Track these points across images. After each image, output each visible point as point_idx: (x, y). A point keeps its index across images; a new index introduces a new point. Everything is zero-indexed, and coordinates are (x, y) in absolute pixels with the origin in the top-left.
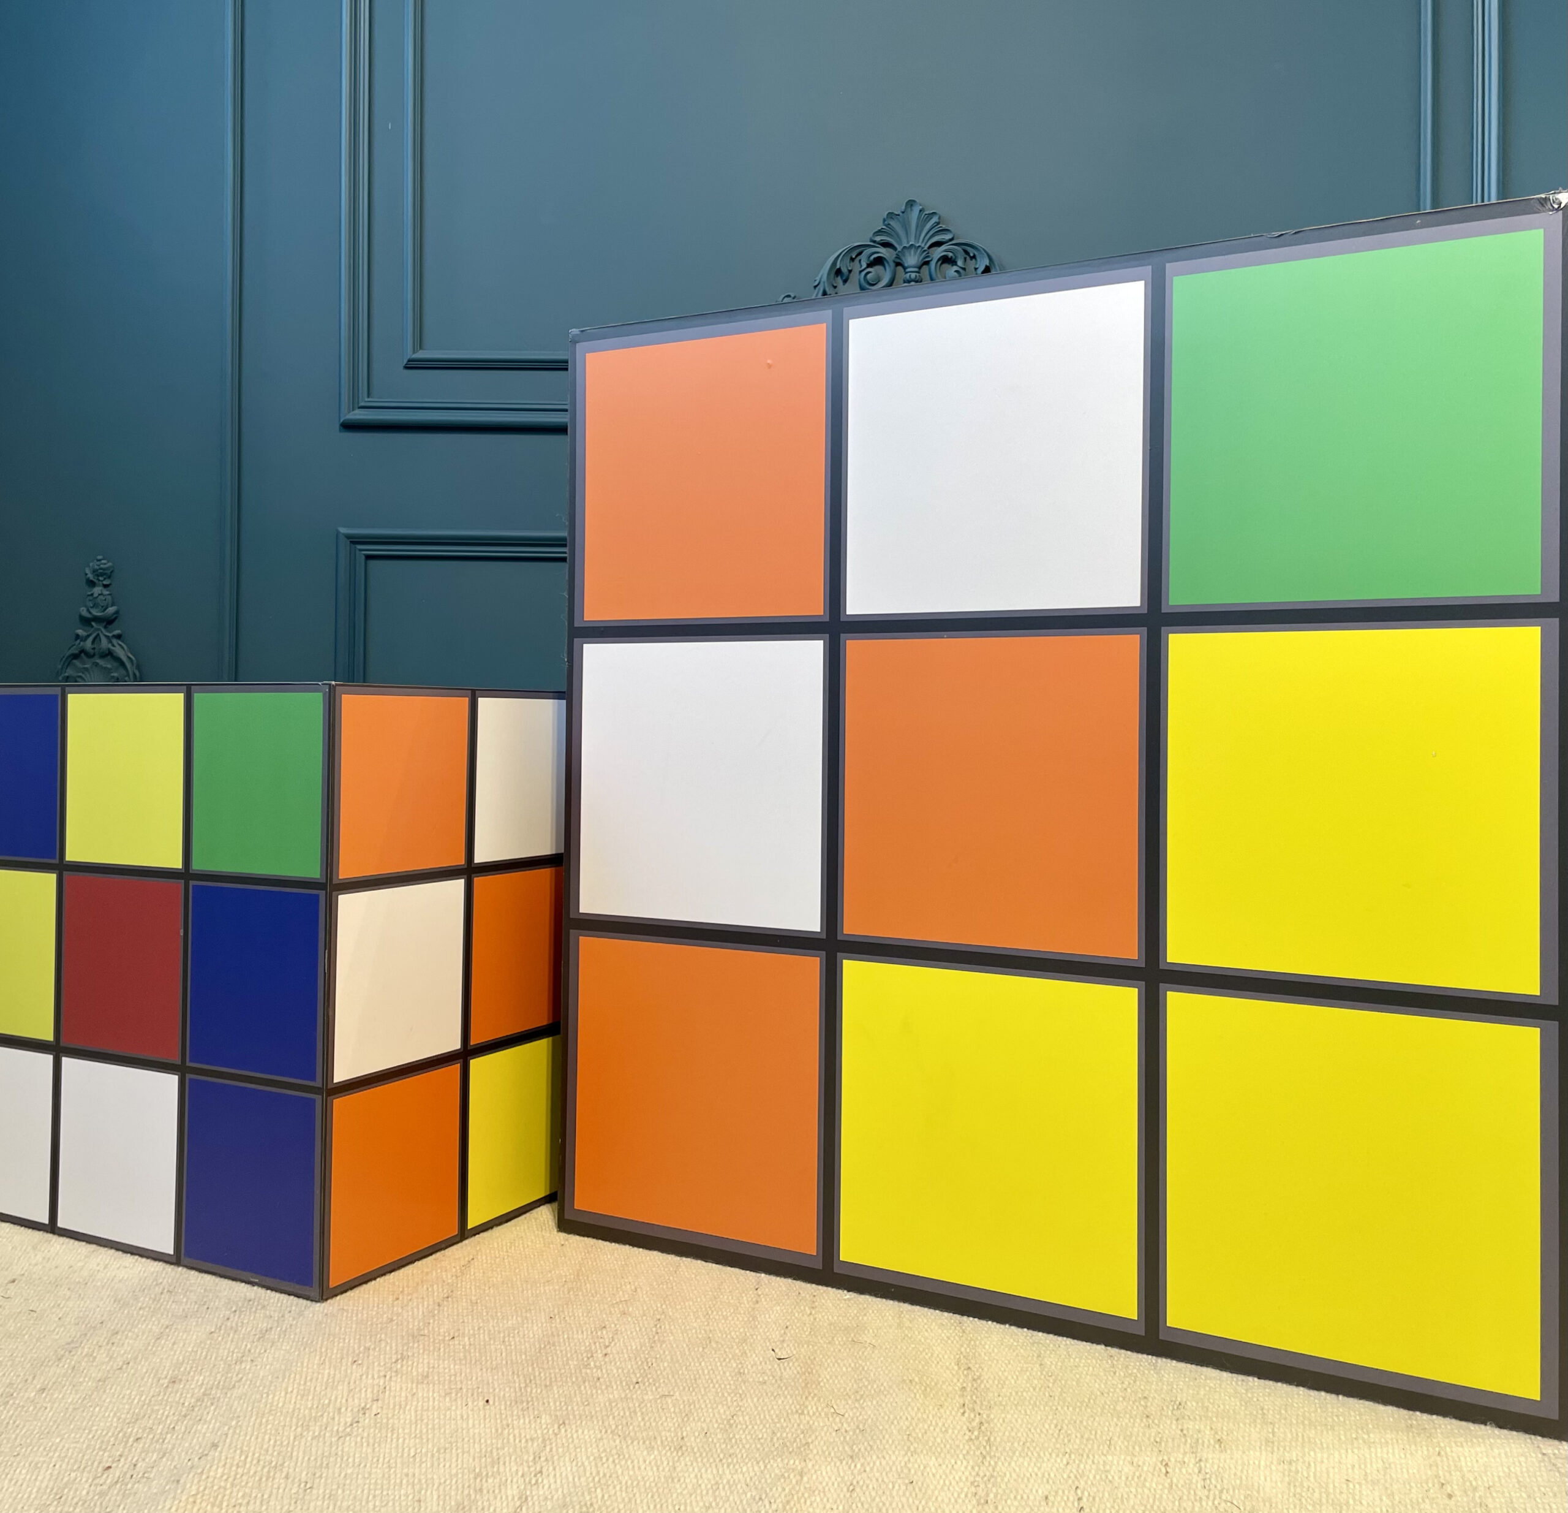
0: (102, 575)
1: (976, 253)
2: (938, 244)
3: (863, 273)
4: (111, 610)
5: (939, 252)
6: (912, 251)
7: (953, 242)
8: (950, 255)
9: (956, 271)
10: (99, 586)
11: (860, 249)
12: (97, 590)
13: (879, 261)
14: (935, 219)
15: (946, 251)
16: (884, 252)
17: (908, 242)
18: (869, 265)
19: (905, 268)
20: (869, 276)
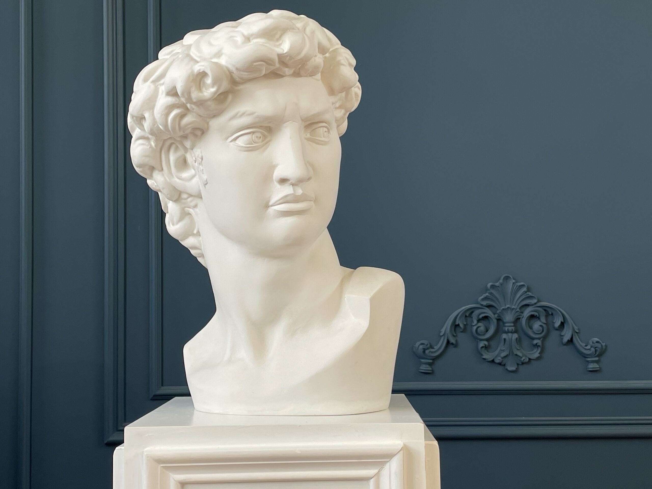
1: (553, 312)
2: (527, 305)
3: (475, 328)
5: (527, 312)
6: (509, 312)
7: (537, 305)
8: (536, 314)
9: (541, 326)
11: (472, 310)
13: (486, 318)
14: (525, 289)
15: (532, 311)
16: (488, 312)
17: (505, 306)
18: (479, 321)
19: (504, 323)
20: (478, 329)
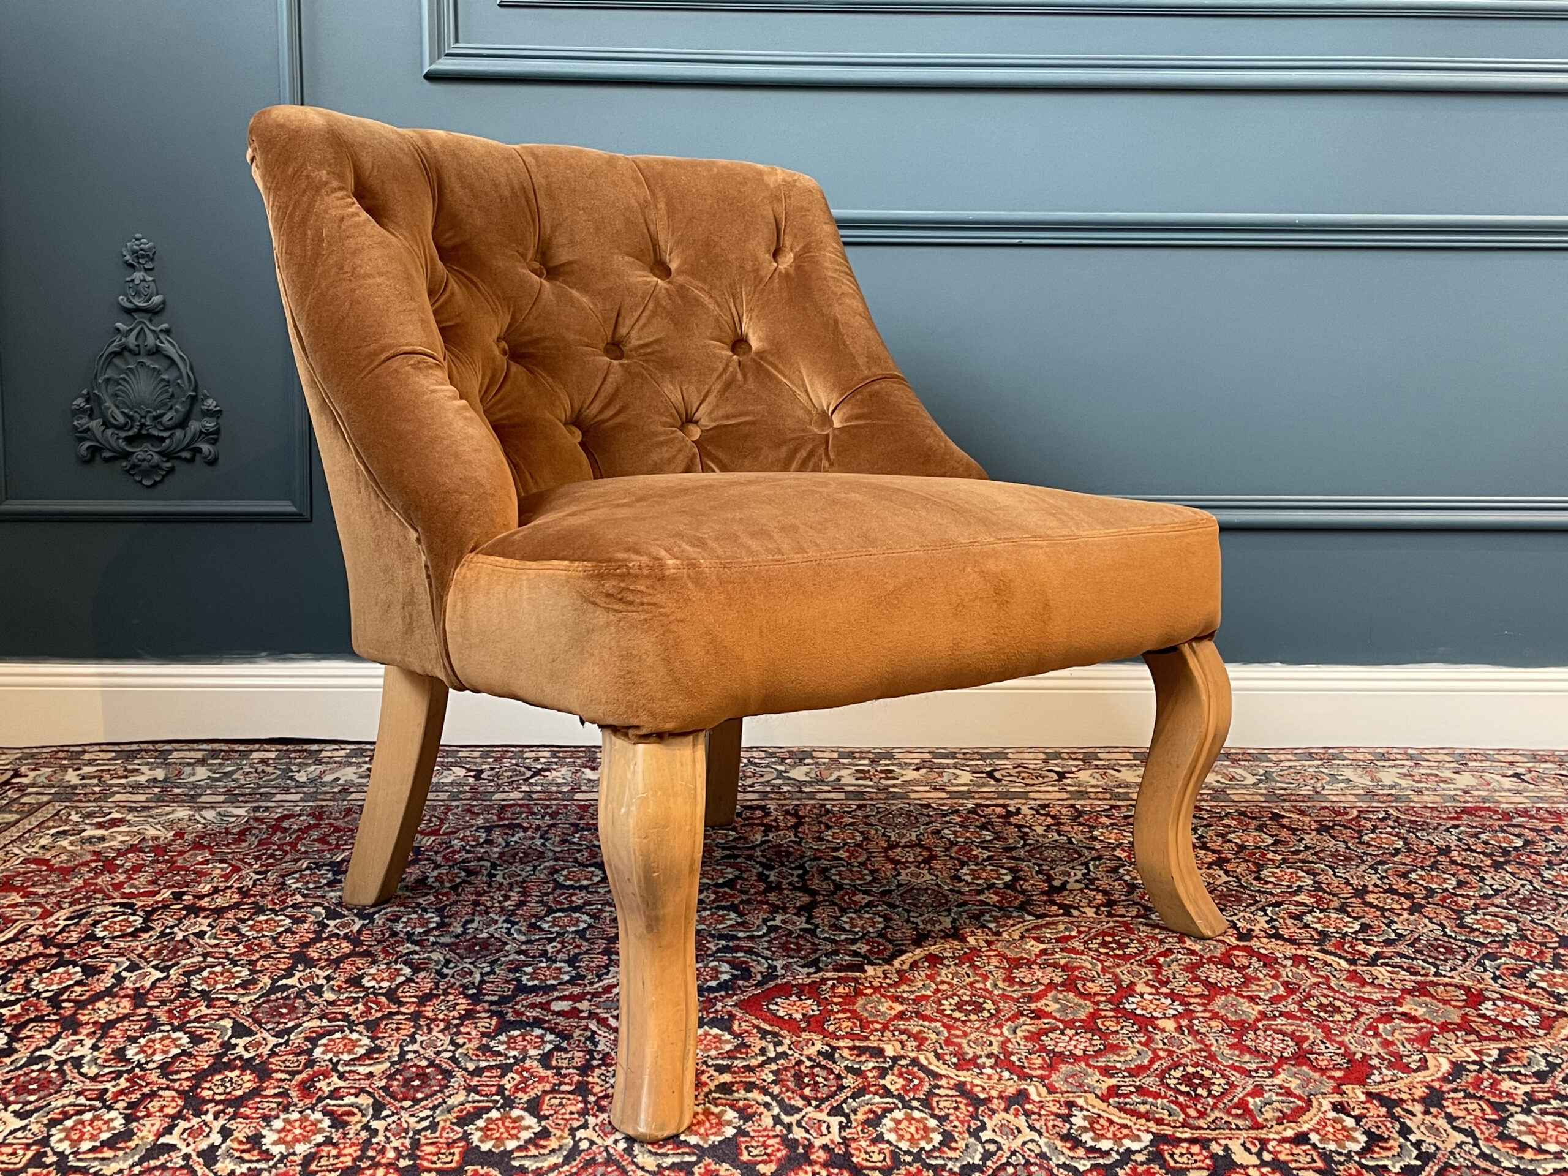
0: (143, 257)
4: (157, 299)
10: (140, 270)
12: (138, 276)
